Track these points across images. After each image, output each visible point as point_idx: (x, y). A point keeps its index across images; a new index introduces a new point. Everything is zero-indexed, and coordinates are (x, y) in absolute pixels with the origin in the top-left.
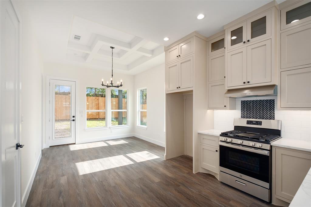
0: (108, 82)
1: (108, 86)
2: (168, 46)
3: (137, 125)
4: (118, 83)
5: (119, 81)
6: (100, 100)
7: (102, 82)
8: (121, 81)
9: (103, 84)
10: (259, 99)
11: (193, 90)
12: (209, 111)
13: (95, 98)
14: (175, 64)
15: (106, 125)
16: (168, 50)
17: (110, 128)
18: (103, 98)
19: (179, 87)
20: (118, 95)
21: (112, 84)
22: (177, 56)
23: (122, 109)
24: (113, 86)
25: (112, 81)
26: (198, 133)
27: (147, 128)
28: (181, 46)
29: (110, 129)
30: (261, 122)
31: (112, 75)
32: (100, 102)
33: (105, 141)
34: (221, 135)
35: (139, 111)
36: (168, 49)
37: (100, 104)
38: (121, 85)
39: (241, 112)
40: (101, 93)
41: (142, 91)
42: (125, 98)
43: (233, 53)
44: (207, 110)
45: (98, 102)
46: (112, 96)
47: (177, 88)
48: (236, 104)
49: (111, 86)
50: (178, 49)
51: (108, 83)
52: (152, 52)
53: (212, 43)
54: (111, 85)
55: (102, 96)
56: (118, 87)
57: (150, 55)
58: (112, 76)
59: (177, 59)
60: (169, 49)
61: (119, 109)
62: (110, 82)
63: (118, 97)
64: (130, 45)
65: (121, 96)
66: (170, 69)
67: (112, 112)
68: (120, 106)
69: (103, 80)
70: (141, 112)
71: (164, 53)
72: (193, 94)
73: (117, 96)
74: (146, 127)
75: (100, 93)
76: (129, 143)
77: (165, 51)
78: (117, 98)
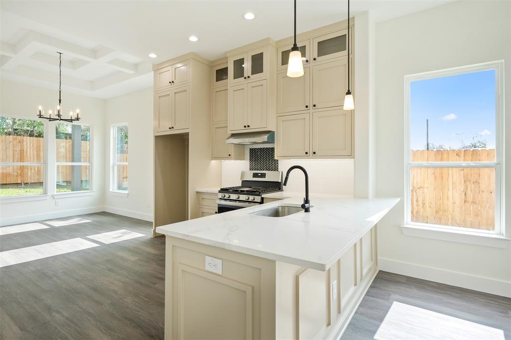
0: (50, 112)
1: (51, 119)
2: (158, 65)
3: (111, 190)
4: (71, 113)
5: (74, 111)
6: (25, 144)
7: (40, 111)
8: (78, 111)
9: (40, 115)
10: (265, 147)
11: (188, 133)
12: (214, 163)
13: (14, 139)
14: (166, 93)
15: (45, 193)
16: (158, 70)
17: (53, 196)
18: (35, 138)
19: (173, 128)
20: (71, 134)
21: (59, 115)
22: (170, 82)
23: (80, 161)
24: (62, 120)
25: (59, 111)
26: (197, 192)
27: (128, 194)
28: (175, 69)
29: (54, 198)
30: (265, 174)
31: (60, 100)
32: (25, 146)
33: (42, 222)
34: (219, 192)
35: (113, 166)
36: (157, 68)
37: (27, 152)
38: (78, 119)
39: (249, 162)
40: (29, 128)
41: (121, 129)
42: (87, 140)
43: (236, 88)
44: (212, 160)
45: (22, 147)
46: (58, 135)
47: (170, 128)
48: (244, 153)
49: (58, 119)
50: (171, 71)
51: (52, 113)
52: (136, 66)
53: (218, 69)
54: (57, 117)
55: (31, 135)
56: (71, 120)
57: (132, 72)
58: (60, 102)
59: (170, 86)
60: (160, 69)
61: (73, 161)
62: (56, 113)
63: (70, 138)
64: (94, 53)
65: (77, 137)
66: (161, 99)
67: (58, 166)
68: (76, 156)
69: (40, 108)
70: (119, 166)
71: (153, 72)
72: (188, 139)
73: (68, 136)
74: (126, 192)
75: (25, 128)
76: (93, 221)
77: (154, 71)
78: (68, 140)
